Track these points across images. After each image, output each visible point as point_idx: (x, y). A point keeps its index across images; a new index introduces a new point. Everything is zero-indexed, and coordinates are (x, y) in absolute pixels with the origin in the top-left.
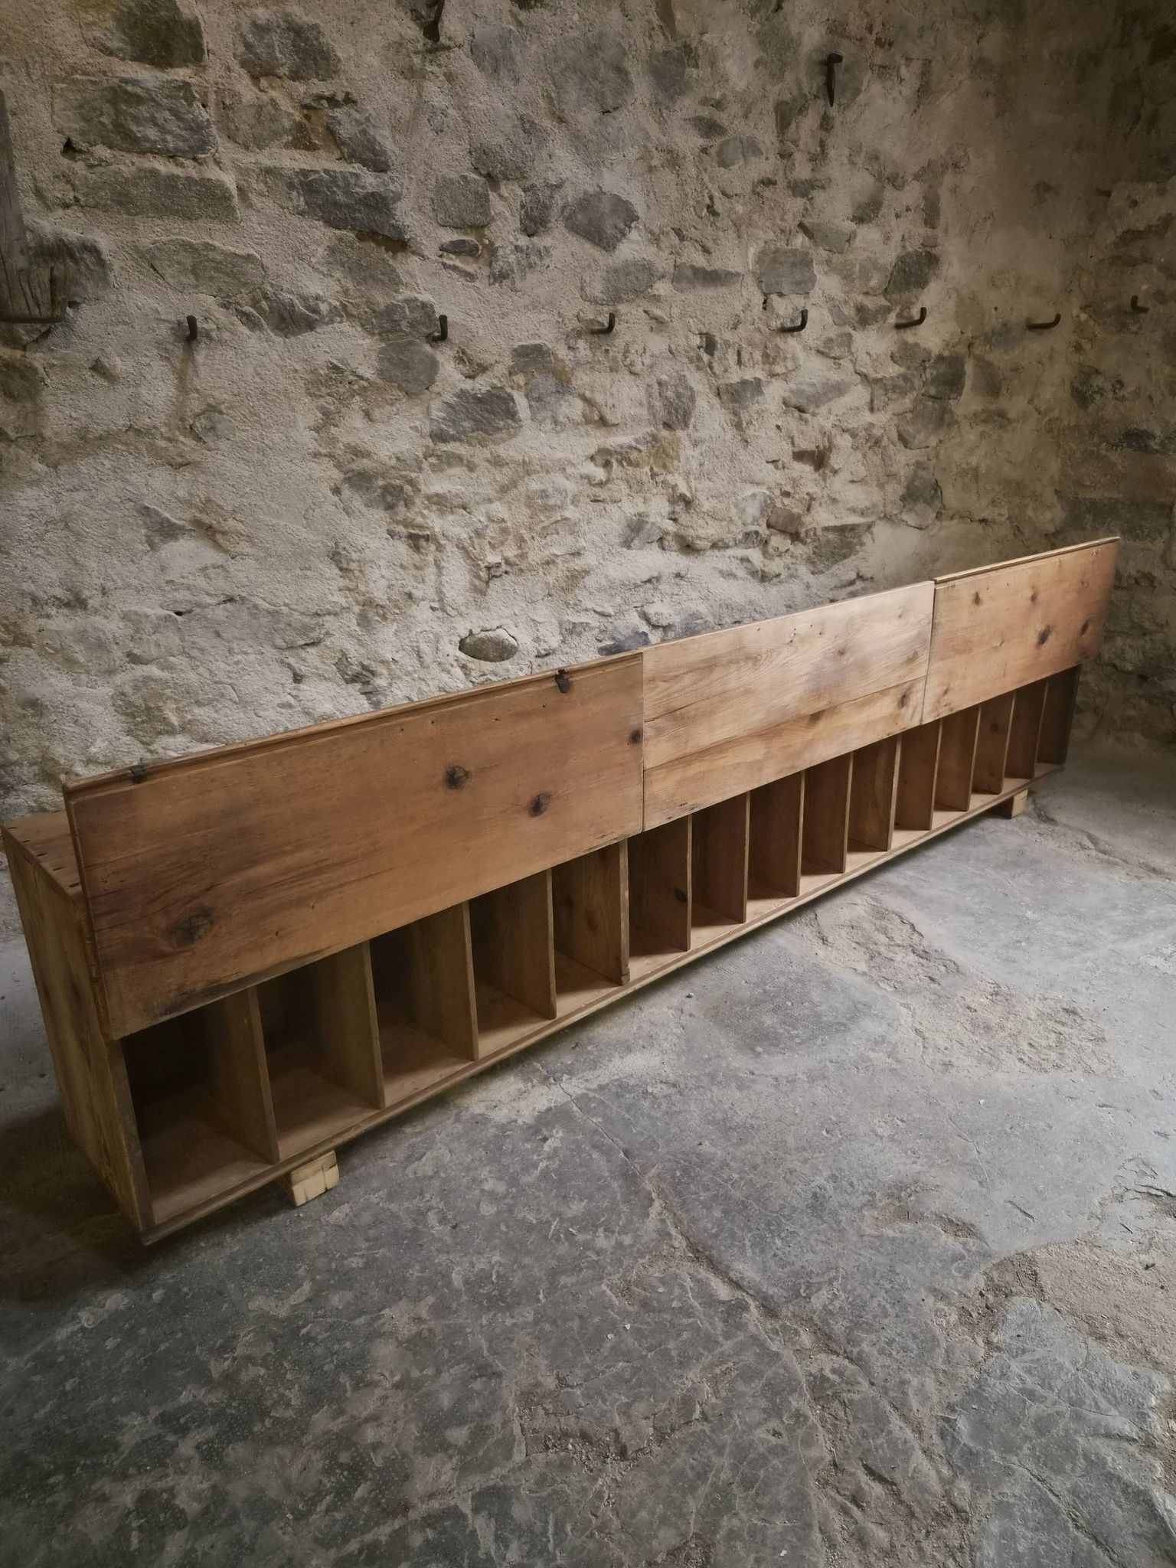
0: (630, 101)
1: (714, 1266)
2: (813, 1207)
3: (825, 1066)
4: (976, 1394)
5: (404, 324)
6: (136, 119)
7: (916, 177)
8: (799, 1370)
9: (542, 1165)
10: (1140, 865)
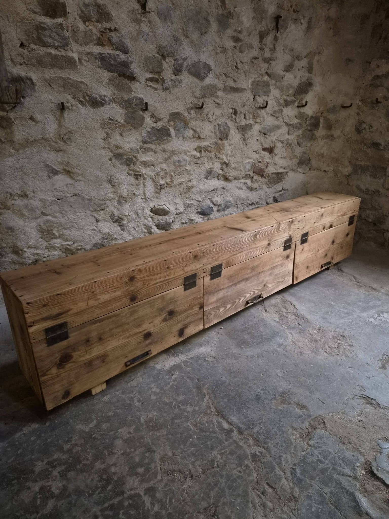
0: (210, 30)
1: (224, 417)
2: (256, 399)
3: (263, 353)
4: (303, 461)
5: (133, 105)
6: (44, 35)
7: (306, 57)
8: (248, 451)
9: (171, 383)
10: (370, 287)
